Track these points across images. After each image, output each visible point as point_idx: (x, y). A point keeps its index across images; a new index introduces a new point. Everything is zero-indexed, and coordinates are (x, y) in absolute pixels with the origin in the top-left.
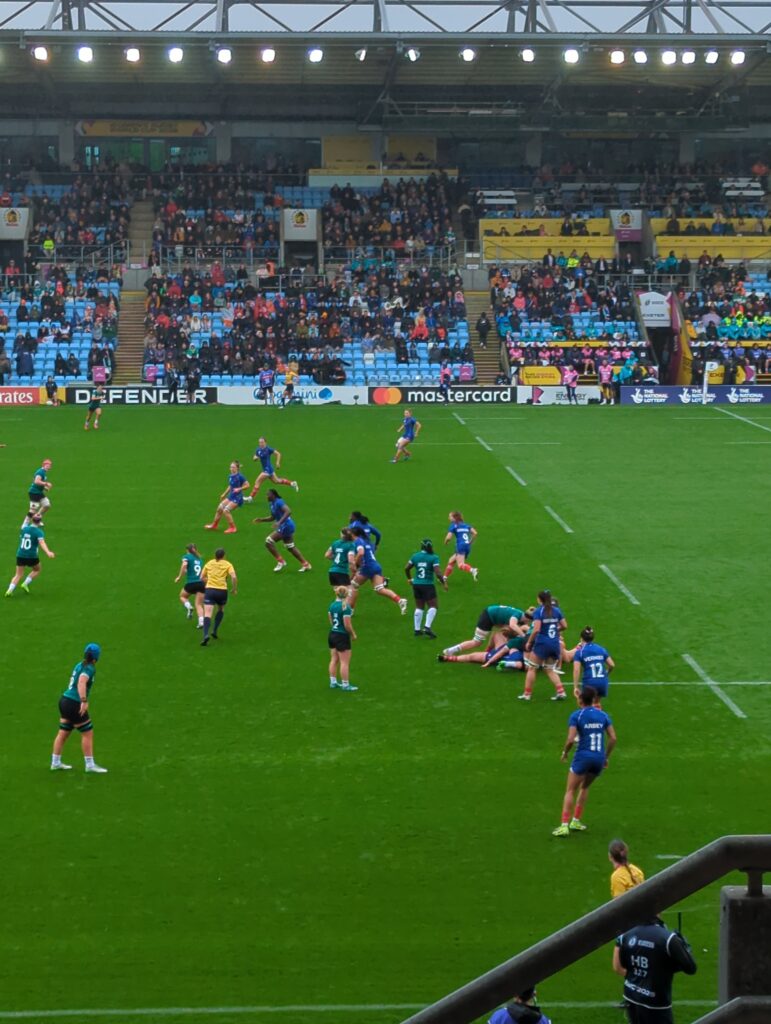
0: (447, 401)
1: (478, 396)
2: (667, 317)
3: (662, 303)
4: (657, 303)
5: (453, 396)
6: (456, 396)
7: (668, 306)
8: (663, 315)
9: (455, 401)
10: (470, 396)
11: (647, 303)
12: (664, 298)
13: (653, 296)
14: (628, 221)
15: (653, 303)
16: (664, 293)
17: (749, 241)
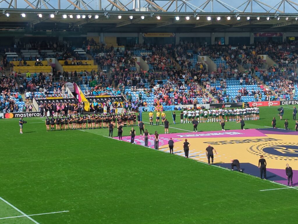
0: (26, 117)
1: (35, 115)
2: (73, 89)
3: (72, 85)
4: (71, 85)
5: (28, 115)
6: (29, 115)
7: (73, 86)
8: (72, 89)
9: (29, 117)
10: (33, 115)
11: (68, 85)
13: (69, 83)
14: (51, 61)
15: (69, 85)
16: (72, 83)
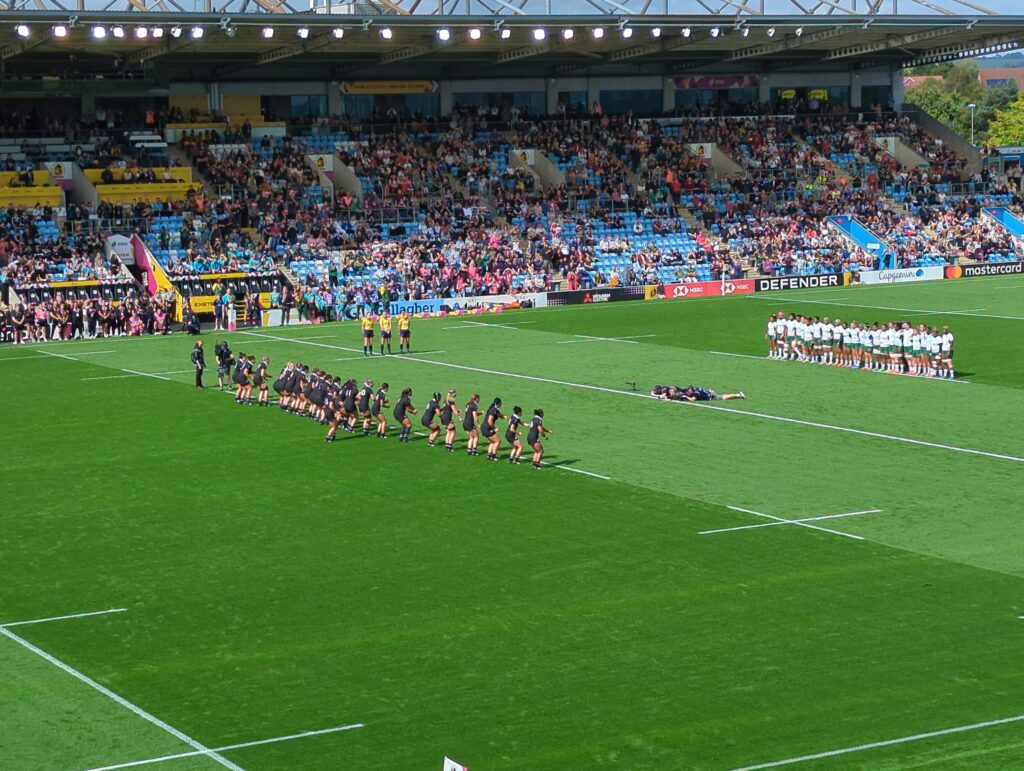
2: (131, 256)
3: (126, 244)
4: (123, 244)
7: (131, 246)
8: (127, 255)
11: (114, 244)
12: (127, 240)
13: (118, 238)
15: (119, 244)
16: (127, 236)
17: (173, 187)
